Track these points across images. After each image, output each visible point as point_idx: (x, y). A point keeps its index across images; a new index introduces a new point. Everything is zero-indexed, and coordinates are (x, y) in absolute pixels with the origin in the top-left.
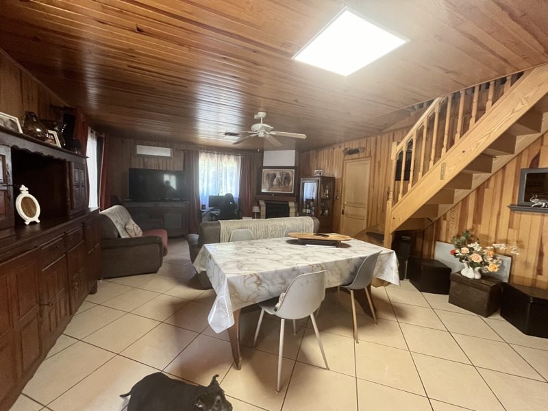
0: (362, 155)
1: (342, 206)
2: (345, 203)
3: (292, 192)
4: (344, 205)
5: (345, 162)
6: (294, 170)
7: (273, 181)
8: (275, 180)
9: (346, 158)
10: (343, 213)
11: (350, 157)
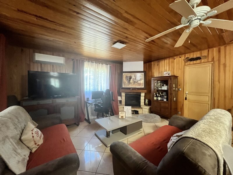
0: (203, 61)
1: (185, 95)
2: (187, 92)
3: (143, 87)
4: (186, 94)
5: (185, 66)
6: (143, 73)
7: (130, 81)
8: (131, 80)
9: (186, 64)
10: (186, 99)
11: (192, 62)
